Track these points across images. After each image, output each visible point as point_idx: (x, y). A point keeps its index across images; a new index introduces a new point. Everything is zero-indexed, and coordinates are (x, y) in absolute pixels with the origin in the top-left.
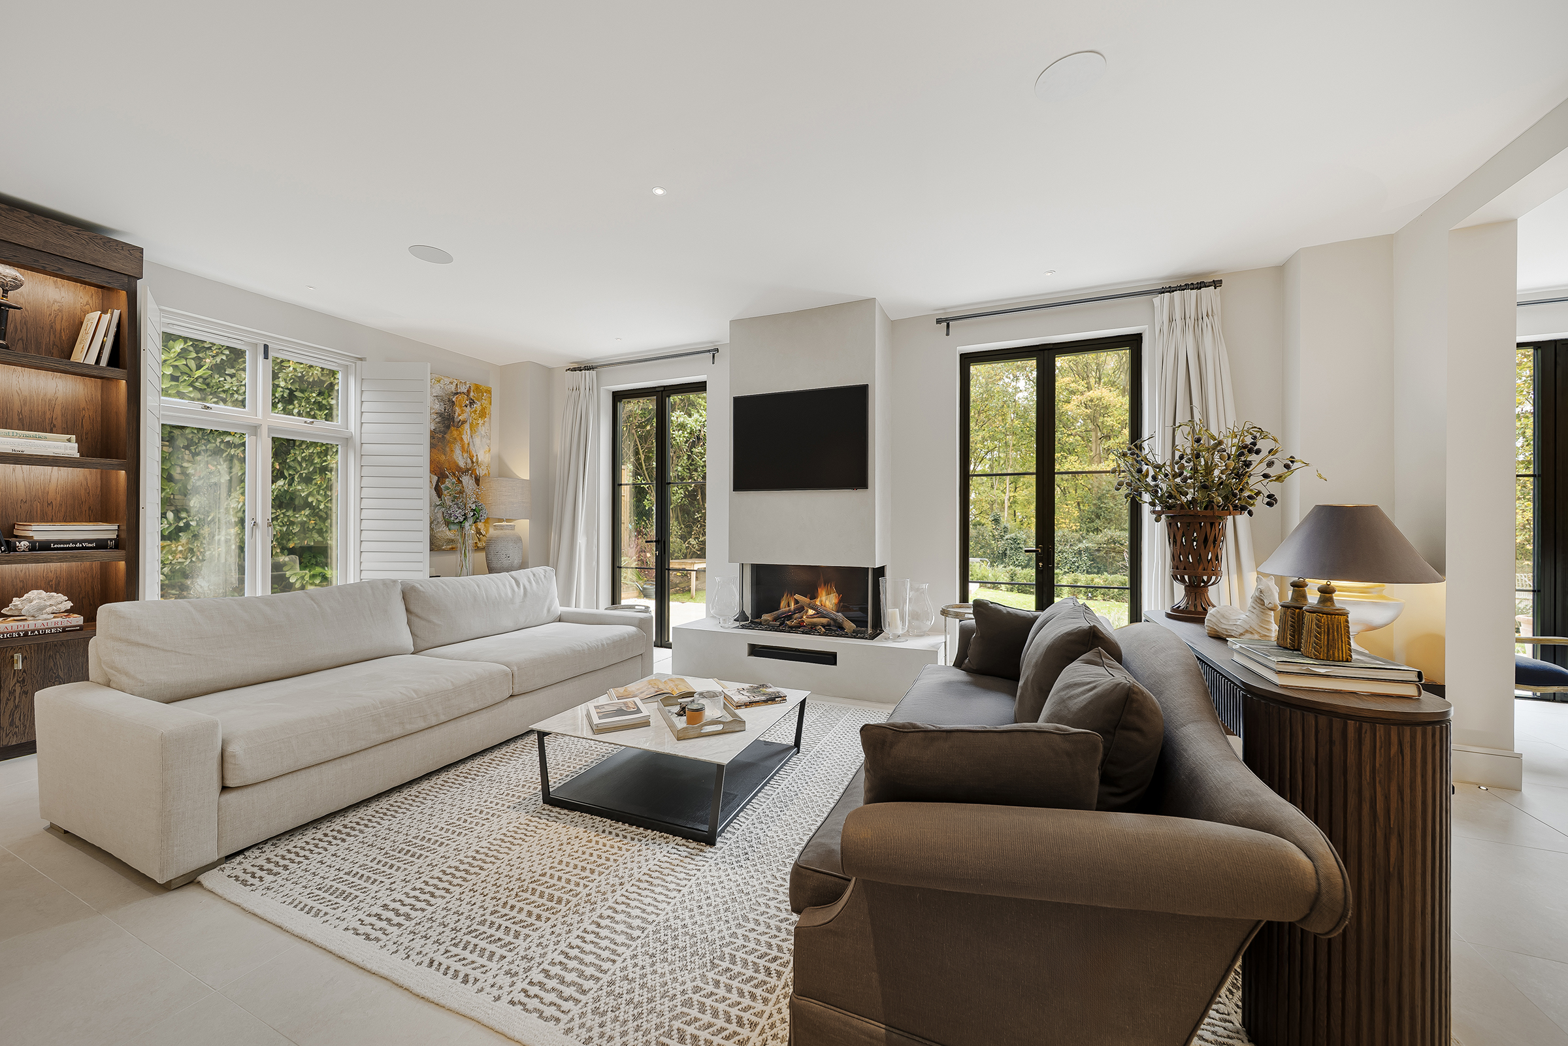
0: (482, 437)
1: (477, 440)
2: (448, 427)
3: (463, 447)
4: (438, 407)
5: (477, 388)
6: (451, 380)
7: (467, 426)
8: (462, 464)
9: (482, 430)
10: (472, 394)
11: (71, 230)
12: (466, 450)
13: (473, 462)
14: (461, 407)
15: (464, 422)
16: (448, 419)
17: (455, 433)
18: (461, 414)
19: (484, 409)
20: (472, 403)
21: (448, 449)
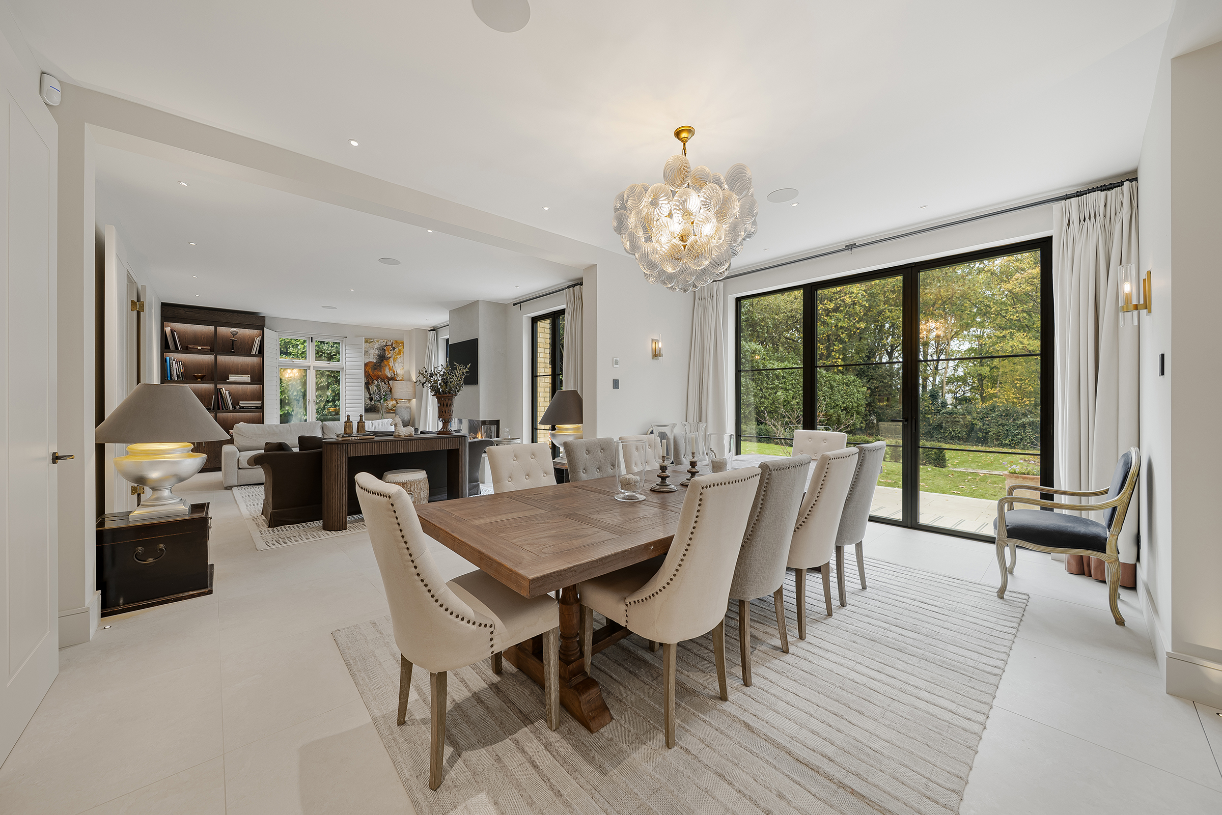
0: (399, 363)
1: (397, 365)
2: (382, 360)
3: (390, 368)
4: (377, 352)
5: (396, 342)
6: (383, 340)
7: (391, 359)
8: (389, 376)
9: (399, 360)
10: (394, 345)
11: (247, 315)
12: (391, 369)
13: (395, 374)
14: (388, 351)
15: (390, 358)
16: (382, 357)
17: (386, 363)
18: (388, 354)
19: (400, 351)
20: (394, 349)
21: (382, 370)
